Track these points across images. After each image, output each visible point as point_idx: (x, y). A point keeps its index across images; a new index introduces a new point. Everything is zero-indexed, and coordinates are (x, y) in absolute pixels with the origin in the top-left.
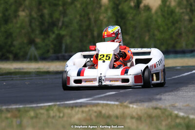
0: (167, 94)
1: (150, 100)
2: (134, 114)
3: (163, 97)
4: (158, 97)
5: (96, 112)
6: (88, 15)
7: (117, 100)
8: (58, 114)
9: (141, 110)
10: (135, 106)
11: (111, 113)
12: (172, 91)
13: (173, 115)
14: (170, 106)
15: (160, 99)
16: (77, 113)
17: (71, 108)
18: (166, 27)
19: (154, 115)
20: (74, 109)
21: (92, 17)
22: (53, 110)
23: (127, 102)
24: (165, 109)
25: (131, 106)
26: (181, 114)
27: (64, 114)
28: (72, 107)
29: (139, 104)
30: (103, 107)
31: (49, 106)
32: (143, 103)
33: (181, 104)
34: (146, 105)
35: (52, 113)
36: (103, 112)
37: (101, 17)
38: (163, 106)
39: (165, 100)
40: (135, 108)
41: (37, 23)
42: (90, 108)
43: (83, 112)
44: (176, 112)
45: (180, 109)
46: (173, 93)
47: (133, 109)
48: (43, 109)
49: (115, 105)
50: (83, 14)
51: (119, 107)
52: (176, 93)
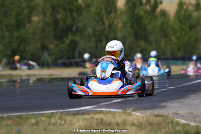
0: (173, 101)
1: (154, 108)
2: (135, 121)
3: (168, 104)
4: (163, 104)
5: (97, 120)
6: (102, 20)
7: (121, 108)
8: (59, 122)
9: (143, 117)
10: (137, 114)
11: (112, 120)
12: (179, 98)
13: (174, 122)
14: (172, 113)
15: (165, 107)
16: (78, 121)
17: (73, 116)
18: (183, 33)
19: (155, 122)
20: (77, 116)
21: (106, 22)
22: (55, 117)
23: (130, 110)
24: (167, 117)
25: (134, 113)
26: (183, 121)
27: (65, 121)
28: (75, 115)
29: (143, 112)
30: (105, 115)
31: (52, 113)
32: (146, 111)
33: (185, 111)
34: (149, 112)
35: (53, 120)
36: (105, 119)
37: (115, 23)
38: (167, 114)
39: (169, 107)
40: (138, 115)
41: (50, 29)
42: (92, 116)
43: (84, 119)
44: (178, 120)
45: (182, 117)
46: (179, 101)
47: (135, 117)
48: (45, 116)
49: (118, 112)
50: (97, 19)
51: (121, 115)
52: (182, 100)
